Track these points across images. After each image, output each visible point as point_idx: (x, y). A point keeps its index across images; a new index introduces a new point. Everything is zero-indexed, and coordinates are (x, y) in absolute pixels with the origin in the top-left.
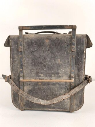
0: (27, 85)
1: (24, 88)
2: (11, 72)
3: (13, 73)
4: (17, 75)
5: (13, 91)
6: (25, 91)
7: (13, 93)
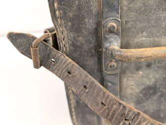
0: (138, 68)
1: (125, 80)
2: (53, 11)
3: (64, 17)
4: (90, 23)
5: (72, 97)
6: (129, 91)
7: (73, 102)
